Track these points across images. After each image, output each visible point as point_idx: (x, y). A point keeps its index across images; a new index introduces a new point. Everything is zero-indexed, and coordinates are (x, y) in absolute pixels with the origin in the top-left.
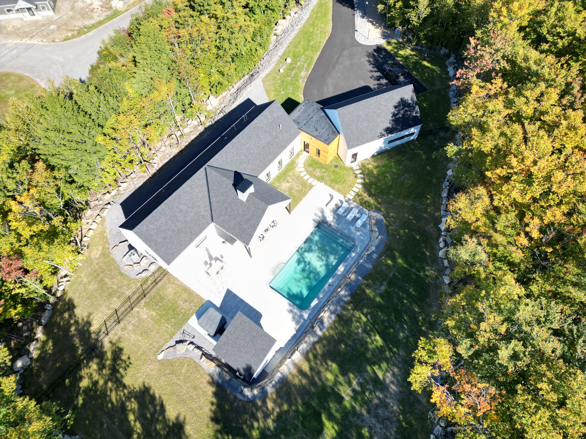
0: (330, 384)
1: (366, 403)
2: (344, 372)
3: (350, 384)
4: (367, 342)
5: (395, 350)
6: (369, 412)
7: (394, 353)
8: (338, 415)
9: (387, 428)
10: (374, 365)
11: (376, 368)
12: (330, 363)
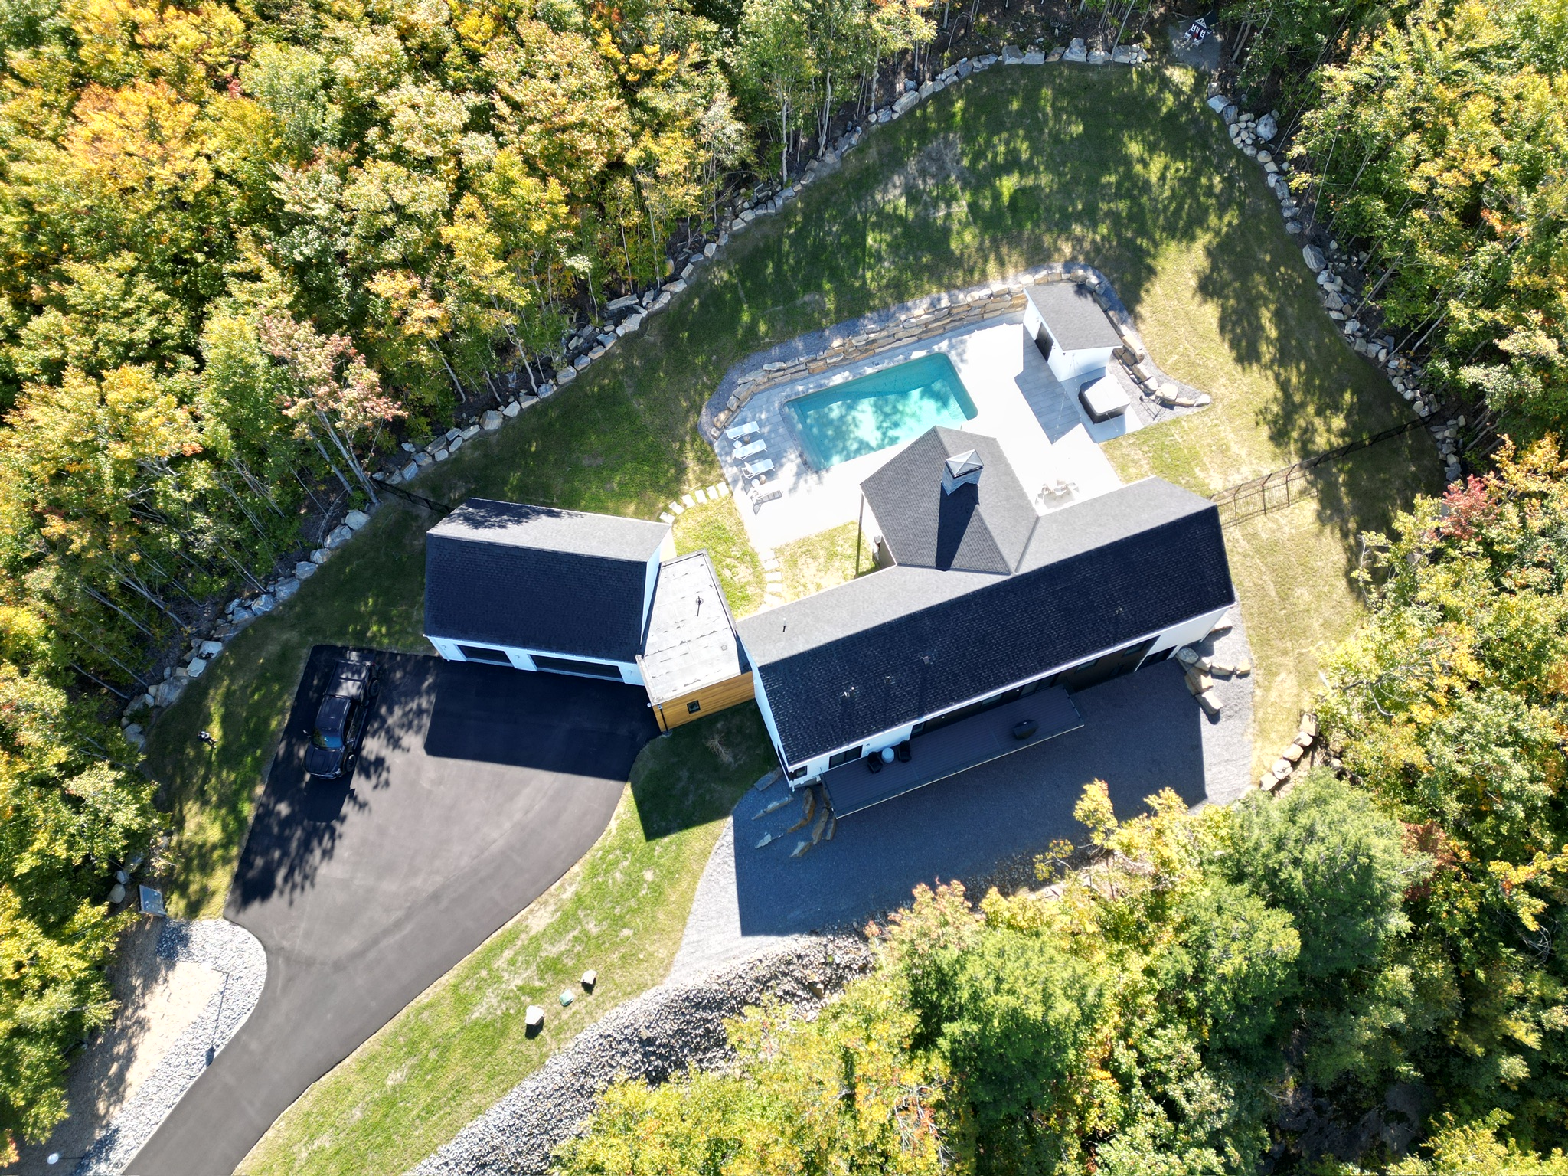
0: (975, 230)
1: (946, 187)
2: (946, 232)
3: (948, 216)
4: (888, 245)
5: (859, 218)
6: (948, 176)
7: (864, 214)
8: (988, 193)
9: (939, 152)
10: (901, 216)
11: (902, 211)
12: (957, 252)
